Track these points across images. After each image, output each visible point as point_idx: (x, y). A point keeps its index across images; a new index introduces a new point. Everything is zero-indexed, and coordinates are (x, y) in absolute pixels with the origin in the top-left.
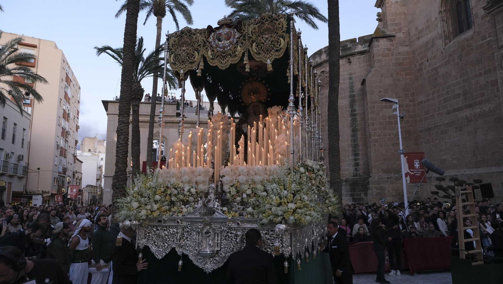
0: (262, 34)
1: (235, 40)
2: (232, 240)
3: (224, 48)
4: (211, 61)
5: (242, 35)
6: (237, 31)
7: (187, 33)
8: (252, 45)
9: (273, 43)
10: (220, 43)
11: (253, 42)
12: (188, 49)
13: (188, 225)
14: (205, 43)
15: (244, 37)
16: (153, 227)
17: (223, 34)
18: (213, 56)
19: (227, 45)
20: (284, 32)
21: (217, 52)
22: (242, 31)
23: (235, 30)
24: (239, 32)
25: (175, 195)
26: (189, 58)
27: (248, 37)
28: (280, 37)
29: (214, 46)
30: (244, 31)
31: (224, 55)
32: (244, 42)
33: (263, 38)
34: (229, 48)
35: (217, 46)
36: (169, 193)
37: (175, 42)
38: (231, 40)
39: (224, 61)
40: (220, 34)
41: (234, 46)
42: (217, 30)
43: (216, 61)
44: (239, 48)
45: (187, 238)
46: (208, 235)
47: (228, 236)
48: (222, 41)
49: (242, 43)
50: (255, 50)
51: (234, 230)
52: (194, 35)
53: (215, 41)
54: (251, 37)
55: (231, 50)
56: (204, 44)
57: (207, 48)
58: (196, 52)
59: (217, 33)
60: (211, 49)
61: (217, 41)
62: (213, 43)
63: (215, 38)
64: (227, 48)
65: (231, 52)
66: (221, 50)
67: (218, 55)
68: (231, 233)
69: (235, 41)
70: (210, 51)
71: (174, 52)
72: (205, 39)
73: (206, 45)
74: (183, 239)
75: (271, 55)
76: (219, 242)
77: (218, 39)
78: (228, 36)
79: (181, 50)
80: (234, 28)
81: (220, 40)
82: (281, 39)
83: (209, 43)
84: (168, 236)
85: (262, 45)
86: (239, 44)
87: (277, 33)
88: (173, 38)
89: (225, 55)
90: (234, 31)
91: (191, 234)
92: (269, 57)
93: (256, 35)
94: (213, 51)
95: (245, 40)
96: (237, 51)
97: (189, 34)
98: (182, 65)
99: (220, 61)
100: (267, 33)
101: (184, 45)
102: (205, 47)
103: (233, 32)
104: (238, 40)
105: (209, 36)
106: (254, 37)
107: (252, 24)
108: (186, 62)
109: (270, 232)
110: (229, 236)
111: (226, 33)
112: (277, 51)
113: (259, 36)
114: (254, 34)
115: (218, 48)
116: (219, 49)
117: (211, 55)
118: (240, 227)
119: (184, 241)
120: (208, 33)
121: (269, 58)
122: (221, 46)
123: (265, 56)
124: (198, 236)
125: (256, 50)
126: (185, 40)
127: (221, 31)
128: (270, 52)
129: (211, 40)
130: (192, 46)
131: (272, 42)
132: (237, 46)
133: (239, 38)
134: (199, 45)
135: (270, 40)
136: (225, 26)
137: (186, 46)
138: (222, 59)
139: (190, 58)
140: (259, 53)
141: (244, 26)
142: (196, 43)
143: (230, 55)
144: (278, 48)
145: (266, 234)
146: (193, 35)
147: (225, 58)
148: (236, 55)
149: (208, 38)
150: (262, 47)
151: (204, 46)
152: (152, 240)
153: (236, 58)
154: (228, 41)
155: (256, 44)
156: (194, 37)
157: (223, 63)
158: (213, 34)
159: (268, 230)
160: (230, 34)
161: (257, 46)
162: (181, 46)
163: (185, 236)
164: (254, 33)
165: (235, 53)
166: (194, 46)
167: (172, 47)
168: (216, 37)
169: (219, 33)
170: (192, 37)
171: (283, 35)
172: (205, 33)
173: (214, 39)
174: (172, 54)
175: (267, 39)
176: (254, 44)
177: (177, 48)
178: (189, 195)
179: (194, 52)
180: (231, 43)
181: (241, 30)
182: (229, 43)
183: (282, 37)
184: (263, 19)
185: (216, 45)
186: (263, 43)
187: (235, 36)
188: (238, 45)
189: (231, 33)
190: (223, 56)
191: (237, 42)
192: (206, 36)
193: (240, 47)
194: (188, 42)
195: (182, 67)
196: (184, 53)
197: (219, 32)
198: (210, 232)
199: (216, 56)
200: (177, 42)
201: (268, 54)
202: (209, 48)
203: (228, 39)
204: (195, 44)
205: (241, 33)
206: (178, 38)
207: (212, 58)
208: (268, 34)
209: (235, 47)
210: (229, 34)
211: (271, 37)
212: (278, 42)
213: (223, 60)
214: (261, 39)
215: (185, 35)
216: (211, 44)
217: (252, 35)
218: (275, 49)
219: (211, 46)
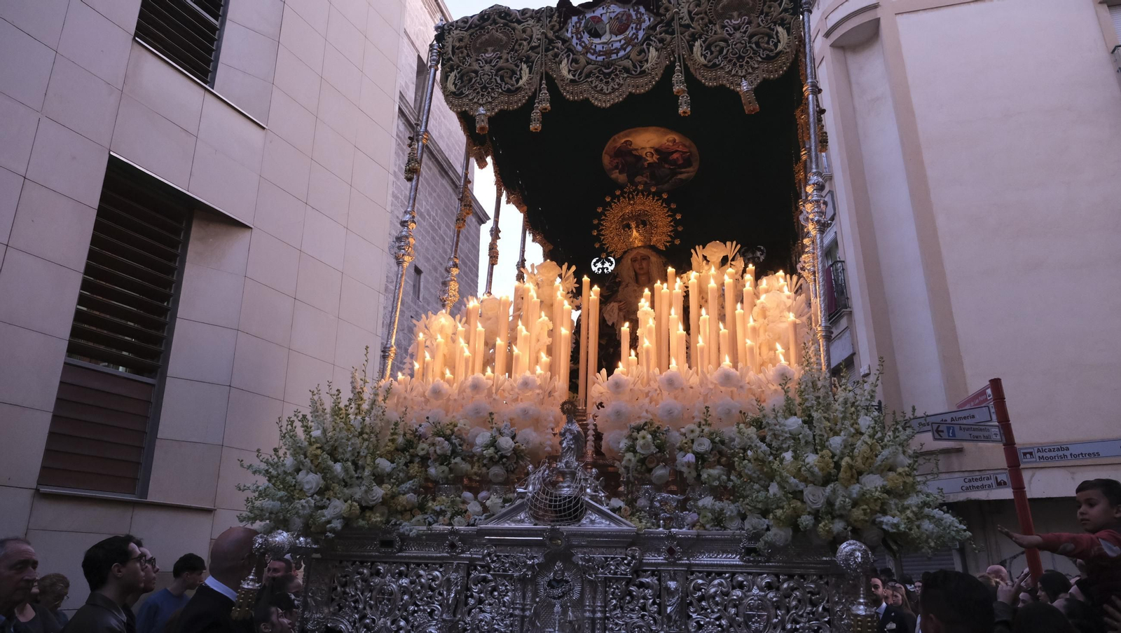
0: (722, 16)
1: (641, 34)
2: (643, 608)
3: (608, 53)
4: (570, 88)
5: (662, 21)
6: (647, 9)
7: (499, 20)
8: (691, 47)
9: (754, 39)
10: (597, 41)
11: (694, 38)
12: (500, 57)
13: (489, 554)
14: (551, 42)
15: (669, 24)
16: (362, 563)
17: (604, 18)
18: (574, 76)
19: (617, 45)
20: (785, 10)
21: (588, 63)
22: (662, 11)
23: (642, 10)
24: (651, 11)
25: (443, 459)
26: (502, 79)
27: (681, 25)
28: (775, 23)
29: (579, 48)
30: (667, 10)
31: (607, 70)
32: (668, 37)
33: (724, 27)
34: (622, 53)
35: (587, 49)
36: (421, 453)
37: (461, 41)
38: (630, 33)
39: (610, 87)
40: (598, 20)
41: (638, 49)
42: (586, 11)
43: (585, 86)
44: (653, 53)
45: (481, 601)
46: (558, 592)
47: (630, 593)
48: (603, 37)
49: (662, 41)
50: (702, 59)
51: (653, 574)
52: (519, 22)
53: (582, 37)
54: (688, 26)
55: (628, 58)
56: (549, 44)
57: (556, 55)
58: (524, 66)
59: (588, 16)
60: (568, 56)
61: (586, 37)
62: (574, 41)
63: (581, 29)
64: (617, 54)
65: (628, 63)
66: (600, 58)
67: (591, 72)
68: (641, 585)
69: (640, 37)
70: (565, 61)
71: (458, 66)
72: (550, 34)
73: (554, 47)
74: (466, 604)
75: (750, 70)
76: (599, 615)
77: (589, 33)
78: (621, 21)
79: (477, 60)
80: (637, 4)
81: (596, 34)
82: (780, 29)
83: (564, 41)
84: (411, 596)
85: (722, 44)
86: (652, 43)
87: (767, 15)
88: (457, 32)
89: (612, 72)
90: (637, 12)
91: (494, 589)
92: (744, 73)
93: (702, 19)
94: (575, 61)
95: (673, 33)
96: (647, 61)
97: (502, 21)
98: (483, 95)
99: (596, 87)
100: (735, 14)
101: (490, 49)
102: (550, 53)
103: (633, 13)
104: (651, 32)
105: (565, 23)
108: (493, 89)
109: (785, 581)
110: (632, 597)
111: (613, 15)
112: (768, 59)
113: (711, 22)
114: (696, 17)
115: (589, 55)
116: (593, 58)
117: (569, 71)
118: (674, 564)
119: (469, 612)
120: (558, 17)
121: (744, 77)
122: (599, 48)
123: (733, 72)
124: (519, 594)
125: (705, 58)
126: (492, 35)
127: (599, 12)
128: (747, 62)
129: (569, 35)
130: (512, 50)
131: (751, 37)
132: (648, 49)
133: (653, 28)
134: (533, 48)
135: (745, 32)
137: (494, 51)
138: (601, 80)
139: (507, 79)
140: (715, 65)
142: (525, 43)
143: (627, 70)
144: (772, 51)
145: (769, 586)
146: (516, 24)
147: (613, 79)
148: (643, 73)
149: (561, 29)
150: (722, 49)
151: (547, 50)
152: (356, 608)
153: (641, 81)
154: (620, 37)
155: (704, 42)
156: (520, 27)
157: (605, 90)
158: (575, 19)
159: (777, 576)
160: (627, 19)
161: (708, 48)
162: (478, 51)
163: (472, 596)
164: (697, 14)
165: (641, 67)
166: (516, 51)
167: (453, 53)
168: (586, 27)
169: (593, 18)
170: (514, 29)
171: (783, 20)
172: (551, 17)
173: (577, 32)
174: (452, 70)
175: (737, 28)
176: (697, 44)
177: (468, 55)
178: (491, 458)
179: (518, 66)
180: (629, 42)
181: (658, 7)
182: (623, 42)
183: (782, 25)
185: (584, 47)
186: (725, 41)
187: (640, 22)
188: (649, 45)
189: (630, 15)
190: (604, 74)
191: (647, 39)
192: (554, 26)
193: (658, 50)
194: (501, 40)
195: (480, 101)
196: (487, 68)
197: (592, 15)
198: (567, 582)
199: (583, 75)
200: (467, 41)
201: (741, 66)
202: (563, 55)
203: (621, 31)
204: (520, 45)
205: (657, 14)
206: (472, 31)
207: (572, 81)
208: (740, 15)
209: (642, 51)
210: (624, 18)
211: (749, 23)
212: (770, 37)
213: (607, 83)
214: (719, 31)
215: (495, 22)
216: (567, 44)
217: (692, 19)
218: (763, 54)
219: (570, 50)
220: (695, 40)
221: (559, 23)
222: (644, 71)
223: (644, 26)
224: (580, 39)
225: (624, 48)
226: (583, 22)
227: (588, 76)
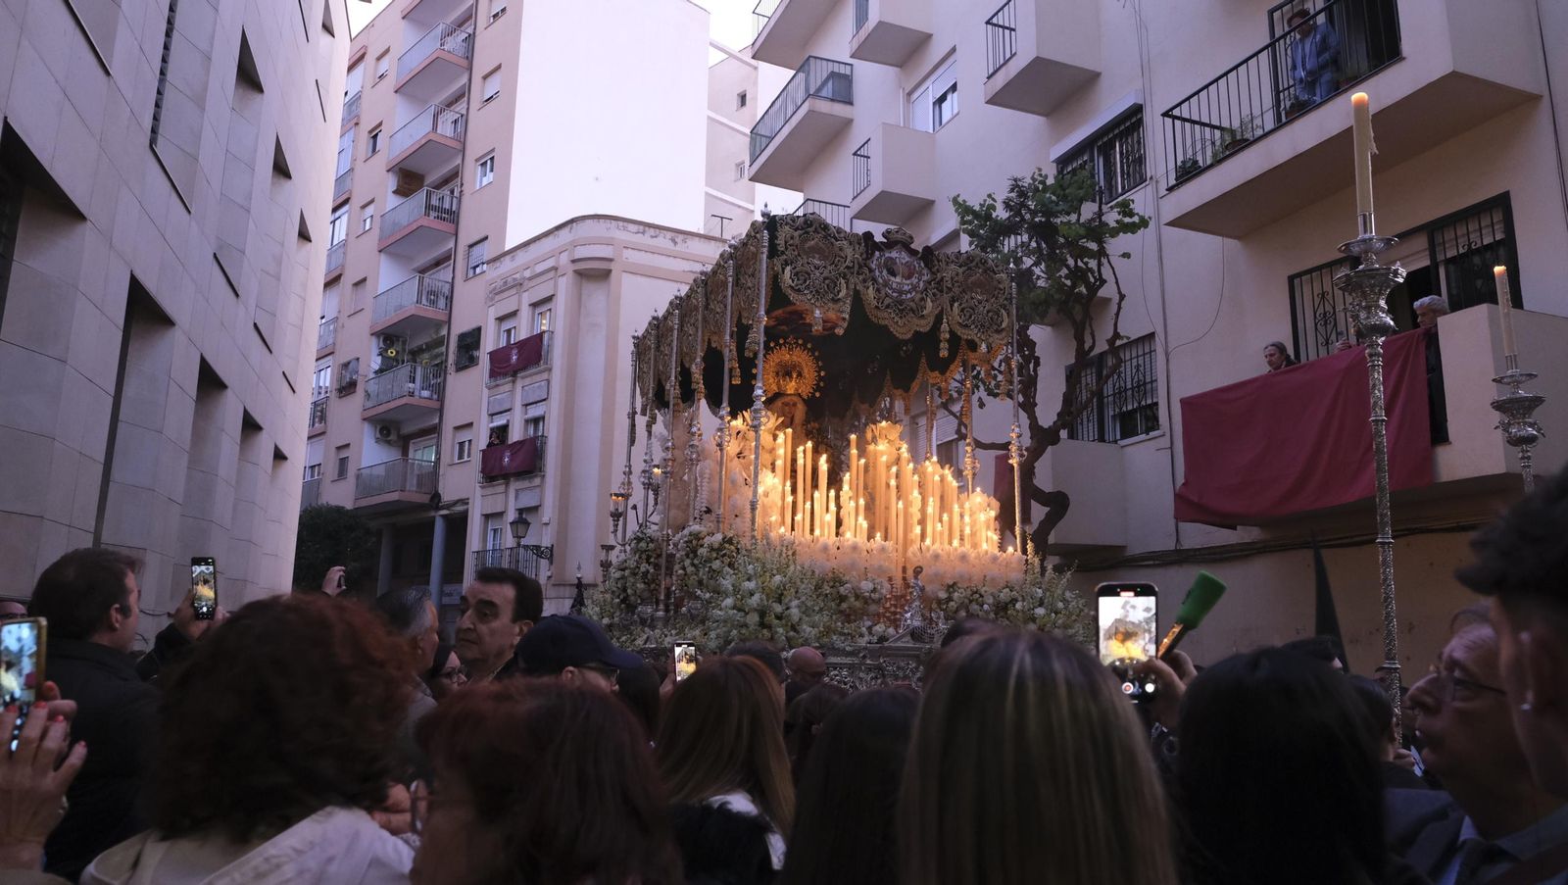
0: (971, 290)
1: (922, 284)
3: (901, 293)
4: (875, 312)
5: (934, 280)
6: (926, 266)
7: (819, 230)
8: (952, 306)
9: (990, 314)
10: (893, 279)
11: (952, 301)
12: (825, 267)
14: (860, 267)
15: (939, 283)
17: (896, 260)
18: (877, 303)
19: (906, 288)
21: (887, 296)
22: (934, 270)
23: (922, 264)
24: (930, 269)
26: (828, 288)
27: (946, 286)
28: (1001, 306)
29: (880, 280)
30: (938, 271)
31: (900, 307)
32: (939, 293)
33: (972, 298)
34: (909, 296)
35: (886, 284)
37: (792, 238)
38: (915, 280)
39: (902, 322)
40: (892, 260)
41: (919, 296)
42: (884, 249)
43: (885, 315)
44: (929, 304)
48: (897, 277)
49: (935, 295)
52: (836, 239)
53: (883, 272)
54: (950, 289)
55: (913, 301)
57: (865, 280)
58: (842, 281)
59: (887, 255)
60: (873, 284)
61: (885, 272)
62: (877, 273)
63: (882, 265)
64: (906, 294)
65: (913, 305)
66: (895, 295)
67: (889, 304)
69: (921, 286)
70: (871, 288)
71: (791, 263)
72: (861, 259)
73: (863, 273)
75: (988, 337)
77: (888, 270)
78: (910, 269)
79: (808, 263)
80: (920, 259)
81: (892, 273)
83: (871, 271)
85: (971, 312)
86: (929, 295)
88: (787, 228)
89: (903, 310)
90: (919, 264)
92: (984, 338)
93: (960, 287)
94: (878, 290)
96: (925, 308)
97: (822, 232)
98: (817, 299)
99: (893, 318)
100: (979, 290)
101: (817, 255)
102: (860, 277)
104: (928, 285)
105: (870, 253)
106: (956, 290)
107: (952, 262)
108: (823, 295)
111: (904, 262)
112: (997, 332)
113: (964, 291)
114: (956, 284)
115: (888, 289)
116: (890, 292)
117: (874, 298)
120: (865, 247)
121: (984, 340)
122: (894, 285)
123: (978, 335)
125: (960, 318)
126: (816, 242)
127: (894, 254)
128: (986, 331)
129: (874, 266)
130: (833, 264)
131: (988, 312)
132: (926, 299)
133: (930, 283)
134: (847, 267)
135: (984, 308)
136: (899, 246)
137: (819, 259)
139: (831, 289)
140: (966, 327)
141: (938, 261)
142: (842, 261)
143: (912, 310)
144: (999, 326)
146: (832, 240)
147: (904, 316)
149: (867, 258)
151: (858, 273)
153: (923, 322)
154: (908, 282)
155: (960, 305)
156: (836, 243)
157: (900, 324)
158: (876, 252)
160: (913, 269)
161: (962, 310)
162: (807, 254)
165: (921, 311)
166: (836, 266)
167: (786, 249)
168: (885, 263)
169: (891, 258)
170: (832, 243)
172: (859, 244)
173: (879, 266)
176: (956, 304)
177: (799, 255)
180: (914, 288)
182: (910, 286)
184: (972, 262)
185: (884, 280)
186: (973, 310)
187: (921, 274)
188: (927, 295)
189: (915, 267)
190: (897, 308)
191: (926, 290)
192: (861, 252)
193: (932, 301)
194: (825, 251)
195: (816, 304)
196: (816, 274)
199: (884, 304)
200: (797, 241)
202: (870, 282)
203: (909, 277)
204: (839, 261)
206: (800, 231)
207: (876, 307)
208: (982, 294)
209: (922, 299)
210: (911, 267)
214: (969, 300)
215: (816, 231)
216: (872, 274)
217: (953, 285)
218: (995, 327)
219: (874, 280)
220: (954, 301)
221: (867, 252)
222: (923, 315)
223: (925, 278)
224: (881, 272)
225: (909, 292)
226: (883, 258)
227: (888, 307)
